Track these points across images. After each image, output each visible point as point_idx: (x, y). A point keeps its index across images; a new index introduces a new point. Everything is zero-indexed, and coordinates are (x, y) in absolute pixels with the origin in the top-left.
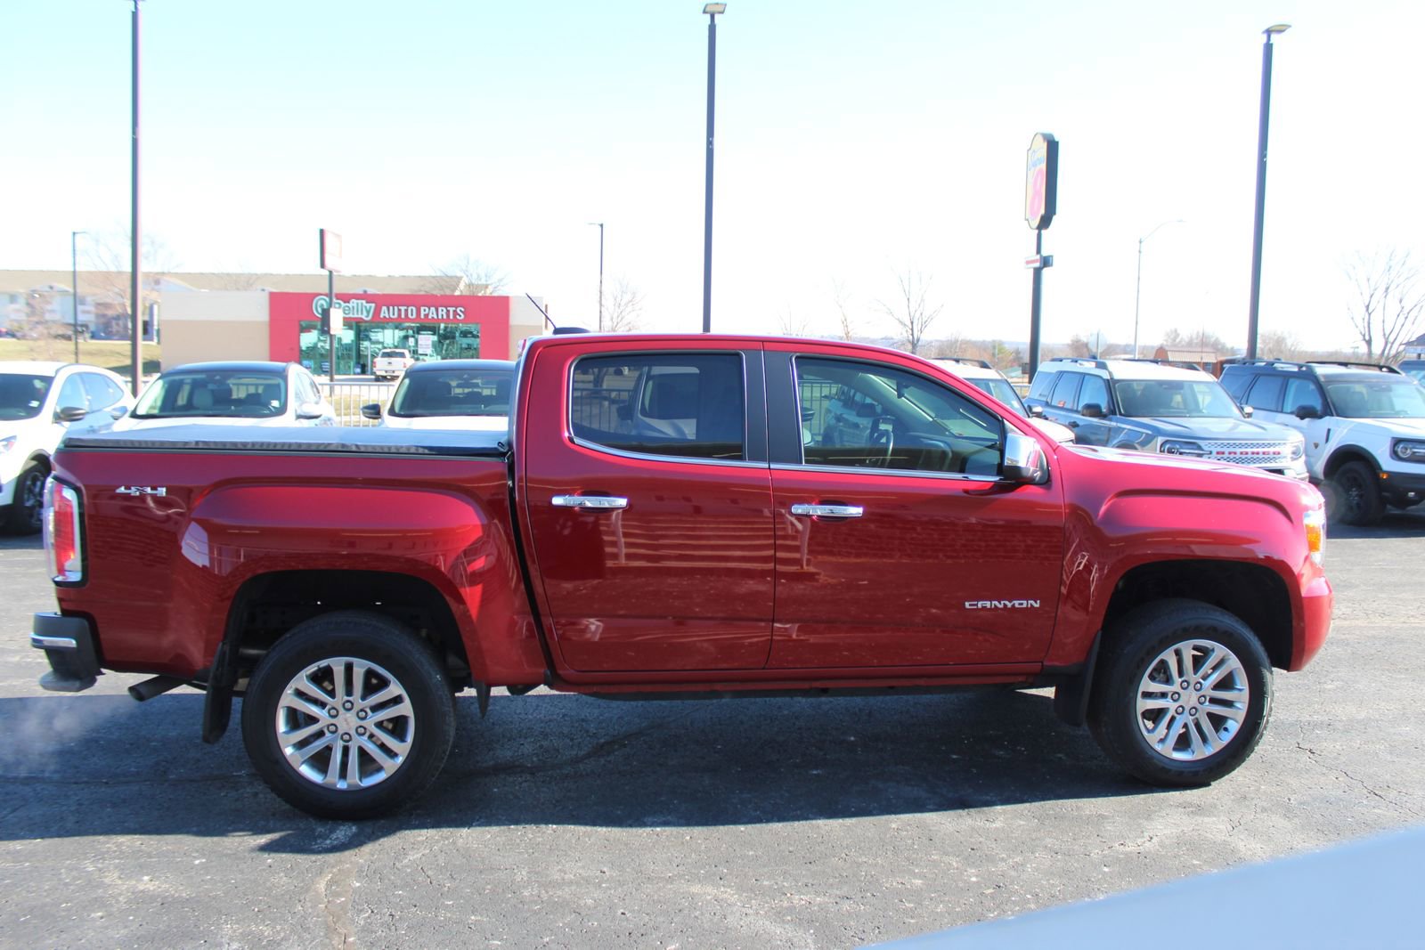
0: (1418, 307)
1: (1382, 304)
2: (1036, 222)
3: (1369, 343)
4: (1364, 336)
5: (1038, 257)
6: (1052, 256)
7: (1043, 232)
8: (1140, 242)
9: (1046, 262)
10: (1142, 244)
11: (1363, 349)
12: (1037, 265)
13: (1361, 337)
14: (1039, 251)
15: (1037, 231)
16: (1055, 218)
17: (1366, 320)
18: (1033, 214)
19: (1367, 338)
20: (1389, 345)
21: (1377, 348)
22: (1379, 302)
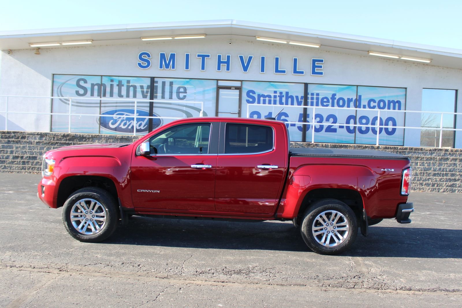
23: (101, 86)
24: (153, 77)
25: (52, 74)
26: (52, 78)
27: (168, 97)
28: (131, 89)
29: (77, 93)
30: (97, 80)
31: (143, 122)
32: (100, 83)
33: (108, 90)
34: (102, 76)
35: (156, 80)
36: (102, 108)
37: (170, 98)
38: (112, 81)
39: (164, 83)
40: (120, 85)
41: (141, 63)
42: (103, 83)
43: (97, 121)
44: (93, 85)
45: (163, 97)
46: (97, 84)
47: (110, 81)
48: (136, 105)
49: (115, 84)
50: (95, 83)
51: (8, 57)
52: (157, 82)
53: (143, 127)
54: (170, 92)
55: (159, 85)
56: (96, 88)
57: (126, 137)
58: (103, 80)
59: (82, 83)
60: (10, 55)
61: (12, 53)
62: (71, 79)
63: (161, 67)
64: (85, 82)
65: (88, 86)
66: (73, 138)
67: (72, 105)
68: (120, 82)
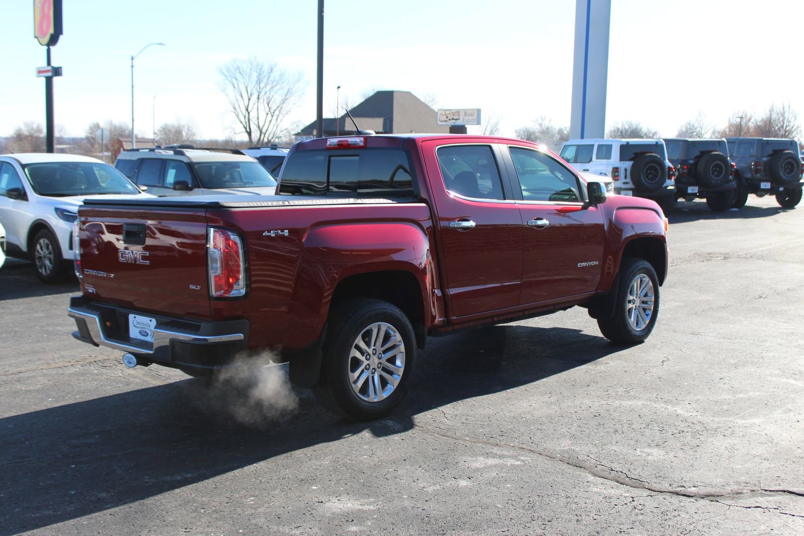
0: (279, 108)
1: (256, 106)
2: (47, 39)
3: (249, 133)
4: (246, 128)
5: (50, 68)
6: (61, 68)
7: (51, 48)
8: (132, 59)
9: (57, 72)
10: (134, 60)
11: (245, 138)
12: (50, 74)
13: (244, 130)
14: (49, 63)
15: (46, 48)
16: (61, 38)
17: (247, 117)
18: (43, 34)
19: (248, 130)
20: (263, 135)
21: (255, 136)
22: (254, 104)
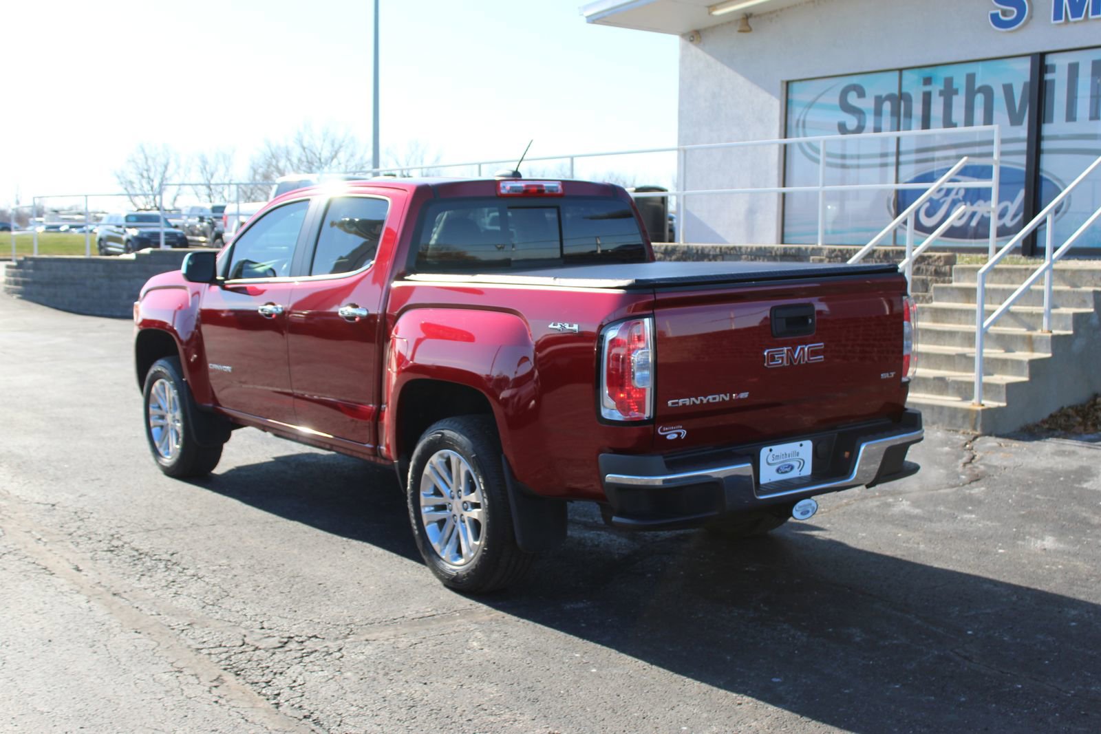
23: (900, 100)
24: (1036, 54)
25: (782, 82)
26: (784, 92)
27: (1087, 115)
28: (979, 99)
29: (843, 129)
30: (888, 85)
31: (1012, 202)
32: (896, 91)
33: (917, 109)
34: (901, 70)
35: (1050, 60)
36: (902, 168)
37: (1091, 118)
38: (928, 81)
39: (1073, 69)
40: (949, 92)
41: (1000, 12)
42: (904, 90)
43: (889, 208)
44: (879, 101)
45: (1071, 116)
46: (890, 97)
47: (922, 81)
48: (996, 149)
49: (936, 88)
50: (884, 94)
51: (694, 49)
52: (1052, 69)
53: (1012, 220)
54: (1092, 97)
55: (1058, 78)
56: (887, 107)
57: (793, 251)
58: (905, 83)
59: (853, 99)
60: (696, 45)
61: (700, 37)
62: (827, 91)
63: (1058, 16)
64: (861, 94)
65: (867, 104)
66: (684, 256)
67: (829, 165)
68: (949, 82)
